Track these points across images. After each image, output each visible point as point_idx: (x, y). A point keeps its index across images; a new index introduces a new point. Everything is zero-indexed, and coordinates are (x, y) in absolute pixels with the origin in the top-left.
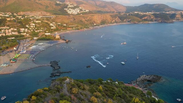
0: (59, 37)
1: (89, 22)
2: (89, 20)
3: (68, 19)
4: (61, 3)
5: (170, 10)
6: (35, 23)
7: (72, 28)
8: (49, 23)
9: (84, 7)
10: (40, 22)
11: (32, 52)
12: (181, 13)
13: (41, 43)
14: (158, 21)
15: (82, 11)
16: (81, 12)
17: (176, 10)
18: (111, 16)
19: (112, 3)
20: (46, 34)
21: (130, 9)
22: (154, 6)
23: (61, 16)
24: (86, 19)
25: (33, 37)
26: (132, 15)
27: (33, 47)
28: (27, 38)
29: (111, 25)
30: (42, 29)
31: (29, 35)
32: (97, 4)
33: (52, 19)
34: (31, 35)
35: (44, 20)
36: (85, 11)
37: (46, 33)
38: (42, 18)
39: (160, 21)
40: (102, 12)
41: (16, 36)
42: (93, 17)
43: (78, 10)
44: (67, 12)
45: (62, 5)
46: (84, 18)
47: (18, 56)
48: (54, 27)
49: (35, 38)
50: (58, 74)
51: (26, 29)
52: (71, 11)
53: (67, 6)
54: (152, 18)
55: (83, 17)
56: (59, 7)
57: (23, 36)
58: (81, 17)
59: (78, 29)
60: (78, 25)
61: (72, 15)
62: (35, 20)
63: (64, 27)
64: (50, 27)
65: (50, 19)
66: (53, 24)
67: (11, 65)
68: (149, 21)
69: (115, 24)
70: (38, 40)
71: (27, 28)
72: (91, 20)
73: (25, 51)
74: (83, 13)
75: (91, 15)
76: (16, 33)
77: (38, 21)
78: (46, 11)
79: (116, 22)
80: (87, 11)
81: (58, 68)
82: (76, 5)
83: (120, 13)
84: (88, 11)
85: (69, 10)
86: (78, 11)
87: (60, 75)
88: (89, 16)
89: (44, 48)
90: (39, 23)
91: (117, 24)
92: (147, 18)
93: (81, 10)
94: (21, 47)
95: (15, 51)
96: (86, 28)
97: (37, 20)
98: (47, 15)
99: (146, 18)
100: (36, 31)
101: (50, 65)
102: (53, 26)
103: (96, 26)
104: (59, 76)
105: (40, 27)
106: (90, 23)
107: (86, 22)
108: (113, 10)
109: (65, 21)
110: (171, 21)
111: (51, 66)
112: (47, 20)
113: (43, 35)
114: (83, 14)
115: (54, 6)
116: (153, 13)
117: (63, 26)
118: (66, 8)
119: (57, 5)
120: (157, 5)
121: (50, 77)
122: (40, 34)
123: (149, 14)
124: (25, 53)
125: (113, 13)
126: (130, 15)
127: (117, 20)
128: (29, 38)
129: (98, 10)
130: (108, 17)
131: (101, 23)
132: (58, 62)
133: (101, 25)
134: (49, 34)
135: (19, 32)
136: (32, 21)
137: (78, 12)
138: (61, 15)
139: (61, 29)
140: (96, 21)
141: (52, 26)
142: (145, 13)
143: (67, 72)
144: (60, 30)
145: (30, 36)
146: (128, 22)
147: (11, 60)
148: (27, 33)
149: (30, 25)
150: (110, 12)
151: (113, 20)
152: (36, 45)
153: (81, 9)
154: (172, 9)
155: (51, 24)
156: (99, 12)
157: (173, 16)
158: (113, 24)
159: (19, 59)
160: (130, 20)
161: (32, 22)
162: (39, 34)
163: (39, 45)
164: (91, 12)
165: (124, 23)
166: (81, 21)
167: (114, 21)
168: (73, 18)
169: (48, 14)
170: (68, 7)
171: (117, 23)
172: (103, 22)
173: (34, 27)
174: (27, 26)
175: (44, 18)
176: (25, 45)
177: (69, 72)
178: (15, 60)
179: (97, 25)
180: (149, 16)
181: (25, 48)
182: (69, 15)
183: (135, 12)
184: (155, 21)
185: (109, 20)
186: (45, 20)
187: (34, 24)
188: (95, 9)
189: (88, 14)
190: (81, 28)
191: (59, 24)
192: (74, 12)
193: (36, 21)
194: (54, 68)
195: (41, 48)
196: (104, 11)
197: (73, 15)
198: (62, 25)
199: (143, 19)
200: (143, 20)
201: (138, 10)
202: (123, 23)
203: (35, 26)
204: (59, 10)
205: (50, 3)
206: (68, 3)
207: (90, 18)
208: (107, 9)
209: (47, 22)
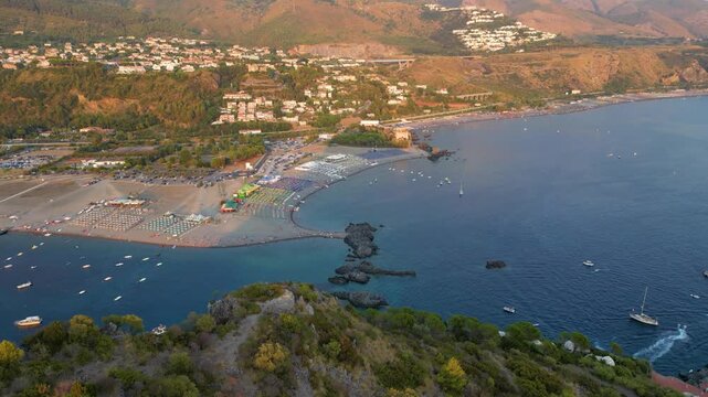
0: (406, 135)
1: (552, 82)
2: (553, 73)
4: (443, 9)
6: (335, 83)
7: (472, 102)
8: (385, 83)
9: (537, 21)
10: (353, 78)
11: (297, 185)
13: (336, 153)
15: (526, 36)
16: (521, 41)
18: (662, 56)
20: (364, 123)
23: (438, 58)
24: (536, 69)
25: (321, 132)
27: (307, 165)
28: (298, 134)
29: (660, 95)
30: (356, 107)
31: (309, 124)
32: (601, 8)
33: (401, 69)
34: (313, 125)
35: (367, 72)
36: (539, 35)
37: (365, 118)
38: (363, 64)
40: (620, 41)
41: (266, 127)
42: (570, 59)
43: (510, 33)
44: (462, 44)
45: (446, 18)
46: (531, 66)
47: (248, 192)
48: (401, 98)
49: (324, 136)
50: (359, 276)
51: (302, 104)
52: (479, 39)
53: (467, 18)
55: (526, 60)
57: (289, 126)
58: (517, 60)
59: (494, 109)
60: (499, 93)
61: (480, 52)
62: (337, 73)
63: (440, 98)
64: (387, 97)
65: (394, 69)
66: (399, 88)
67: (219, 221)
69: (680, 92)
70: (330, 143)
71: (305, 98)
72: (559, 74)
73: (277, 178)
74: (528, 47)
75: (565, 51)
76: (268, 117)
77: (347, 78)
78: (386, 42)
79: (684, 84)
80: (549, 36)
81: (369, 251)
82: (501, 15)
84: (553, 36)
85: (473, 36)
86: (509, 40)
87: (369, 278)
88: (556, 56)
89: (342, 173)
90: (347, 85)
91: (691, 93)
93: (522, 33)
94: (270, 164)
95: (249, 173)
96: (532, 106)
97: (346, 71)
98: (385, 55)
100: (332, 112)
101: (345, 235)
102: (397, 94)
103: (577, 97)
104: (363, 283)
105: (350, 97)
106: (555, 87)
107: (535, 80)
108: (675, 30)
109: (448, 79)
111: (347, 240)
112: (381, 73)
113: (353, 126)
114: (526, 51)
115: (417, 22)
117: (434, 94)
118: (462, 28)
119: (429, 16)
121: (332, 281)
122: (346, 123)
124: (276, 186)
125: (675, 43)
127: (689, 76)
128: (305, 133)
130: (647, 62)
131: (605, 87)
132: (375, 230)
133: (606, 95)
134: (376, 123)
135: (278, 113)
136: (326, 74)
137: (506, 43)
138: (437, 53)
139: (427, 108)
140: (582, 78)
141: (394, 97)
143: (397, 274)
144: (420, 112)
145: (310, 128)
147: (223, 203)
148: (302, 116)
149: (316, 91)
150: (661, 40)
151: (672, 75)
152: (321, 158)
153: (521, 31)
155: (392, 89)
156: (607, 41)
158: (666, 91)
159: (249, 201)
161: (326, 78)
162: (342, 121)
163: (329, 161)
164: (565, 39)
166: (515, 77)
167: (675, 79)
168: (483, 66)
169: (390, 54)
170: (468, 22)
171: (687, 88)
172: (617, 84)
173: (330, 95)
174: (308, 93)
175: (370, 65)
176: (285, 157)
177: (407, 274)
178: (237, 203)
179: (585, 97)
181: (281, 167)
182: (468, 53)
185: (651, 73)
186: (372, 73)
187: (330, 88)
188: (586, 28)
189: (549, 48)
190: (510, 105)
191: (421, 90)
192: (489, 44)
193: (340, 74)
194: (355, 248)
195: (333, 173)
196: (630, 39)
197: (485, 55)
198: (430, 93)
203: (335, 94)
204: (432, 38)
205: (403, 12)
206: (469, 8)
207: (559, 64)
208: (645, 29)
209: (378, 79)
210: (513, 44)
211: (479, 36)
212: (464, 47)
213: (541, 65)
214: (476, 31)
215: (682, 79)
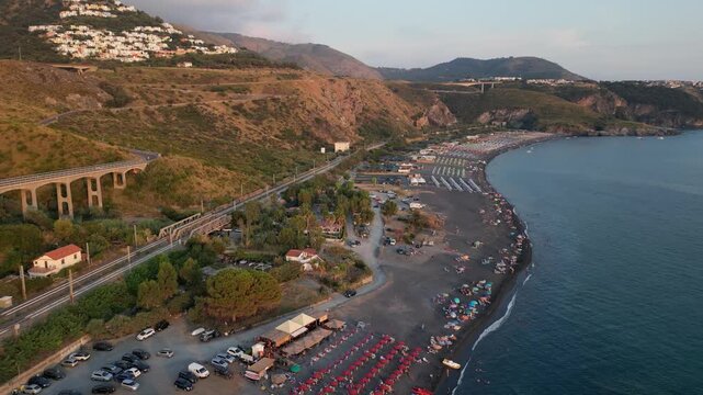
2: (271, 107)
15: (187, 45)
46: (221, 91)
52: (89, 43)
55: (206, 79)
80: (225, 49)
84: (234, 51)
85: (75, 37)
86: (155, 48)
93: (178, 40)
114: (198, 66)
118: (50, 23)
137: (150, 52)
153: (175, 36)
160: (519, 114)
170: (64, 15)
192: (115, 52)
210: (165, 55)
211: (90, 38)
213: (245, 90)
214: (82, 29)
215: (432, 122)
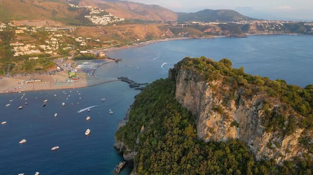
0: (104, 55)
1: (129, 36)
2: (128, 33)
3: (96, 32)
4: (77, 7)
5: (241, 19)
6: (56, 37)
7: (109, 44)
8: (73, 37)
10: (61, 35)
12: (257, 23)
14: (226, 35)
15: (114, 19)
16: (113, 21)
17: (250, 19)
18: (159, 27)
19: (155, 7)
20: (82, 52)
21: (184, 17)
22: (219, 13)
24: (123, 32)
26: (188, 25)
29: (160, 40)
32: (131, 8)
33: (71, 31)
34: (60, 54)
36: (119, 19)
39: (229, 35)
40: (142, 21)
41: (40, 56)
42: (133, 28)
43: (108, 18)
44: (91, 22)
45: (80, 10)
47: (74, 74)
48: (84, 43)
49: (69, 58)
51: (48, 46)
53: (89, 11)
54: (218, 30)
55: (118, 28)
56: (76, 14)
57: (49, 55)
58: (115, 28)
59: (118, 46)
60: (117, 41)
61: (100, 25)
62: (54, 33)
63: (97, 43)
66: (80, 39)
68: (213, 35)
69: (167, 39)
70: (73, 59)
72: (131, 34)
73: (76, 70)
74: (117, 23)
75: (129, 25)
76: (38, 52)
77: (58, 35)
79: (167, 37)
80: (122, 19)
82: (103, 10)
83: (169, 22)
84: (124, 20)
85: (94, 19)
86: (109, 21)
88: (128, 28)
91: (170, 39)
92: (211, 31)
93: (112, 18)
95: (62, 70)
97: (57, 33)
99: (209, 30)
100: (64, 49)
103: (140, 42)
105: (65, 43)
106: (131, 38)
108: (158, 19)
109: (93, 36)
110: (243, 34)
112: (69, 33)
114: (117, 25)
116: (218, 23)
117: (95, 41)
118: (88, 15)
119: (70, 9)
120: (223, 12)
122: (72, 53)
123: (213, 25)
125: (160, 23)
126: (185, 26)
127: (168, 34)
128: (58, 57)
129: (134, 18)
130: (155, 29)
131: (146, 38)
133: (148, 40)
135: (42, 50)
138: (83, 25)
140: (138, 35)
141: (81, 42)
142: (207, 24)
145: (58, 55)
146: (184, 36)
148: (54, 51)
150: (155, 21)
151: (163, 34)
153: (112, 17)
154: (245, 18)
155: (77, 40)
156: (137, 22)
157: (246, 28)
158: (164, 39)
160: (187, 33)
162: (70, 52)
164: (128, 21)
165: (179, 38)
166: (116, 35)
167: (164, 35)
168: (103, 30)
169: (59, 25)
170: (91, 13)
172: (149, 37)
173: (57, 42)
174: (47, 42)
179: (144, 41)
180: (214, 27)
182: (95, 25)
183: (193, 22)
184: (223, 34)
185: (157, 33)
187: (55, 39)
189: (125, 24)
191: (89, 40)
192: (101, 22)
197: (102, 26)
198: (93, 41)
199: (206, 31)
200: (205, 33)
201: (197, 18)
202: (177, 38)
203: (59, 43)
207: (130, 30)
208: (148, 17)
209: (69, 36)
210: (111, 22)
211: (96, 19)
212: (92, 23)
213: (124, 30)
214: (95, 17)
215: (166, 35)
